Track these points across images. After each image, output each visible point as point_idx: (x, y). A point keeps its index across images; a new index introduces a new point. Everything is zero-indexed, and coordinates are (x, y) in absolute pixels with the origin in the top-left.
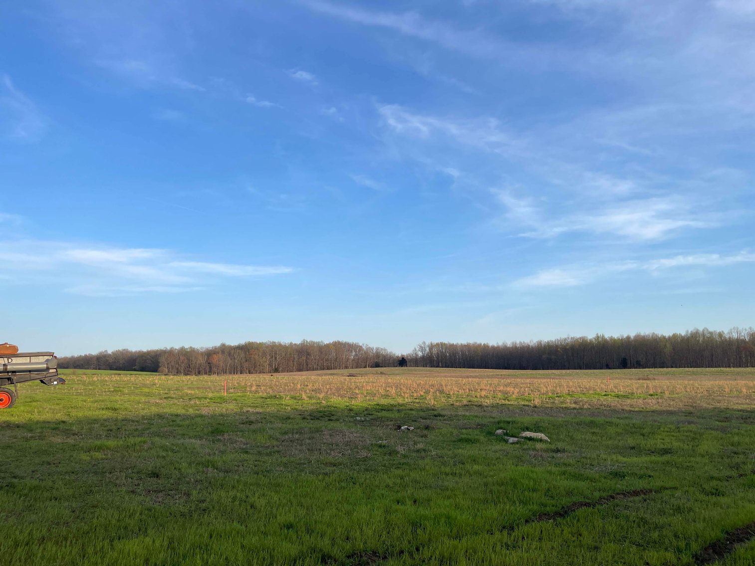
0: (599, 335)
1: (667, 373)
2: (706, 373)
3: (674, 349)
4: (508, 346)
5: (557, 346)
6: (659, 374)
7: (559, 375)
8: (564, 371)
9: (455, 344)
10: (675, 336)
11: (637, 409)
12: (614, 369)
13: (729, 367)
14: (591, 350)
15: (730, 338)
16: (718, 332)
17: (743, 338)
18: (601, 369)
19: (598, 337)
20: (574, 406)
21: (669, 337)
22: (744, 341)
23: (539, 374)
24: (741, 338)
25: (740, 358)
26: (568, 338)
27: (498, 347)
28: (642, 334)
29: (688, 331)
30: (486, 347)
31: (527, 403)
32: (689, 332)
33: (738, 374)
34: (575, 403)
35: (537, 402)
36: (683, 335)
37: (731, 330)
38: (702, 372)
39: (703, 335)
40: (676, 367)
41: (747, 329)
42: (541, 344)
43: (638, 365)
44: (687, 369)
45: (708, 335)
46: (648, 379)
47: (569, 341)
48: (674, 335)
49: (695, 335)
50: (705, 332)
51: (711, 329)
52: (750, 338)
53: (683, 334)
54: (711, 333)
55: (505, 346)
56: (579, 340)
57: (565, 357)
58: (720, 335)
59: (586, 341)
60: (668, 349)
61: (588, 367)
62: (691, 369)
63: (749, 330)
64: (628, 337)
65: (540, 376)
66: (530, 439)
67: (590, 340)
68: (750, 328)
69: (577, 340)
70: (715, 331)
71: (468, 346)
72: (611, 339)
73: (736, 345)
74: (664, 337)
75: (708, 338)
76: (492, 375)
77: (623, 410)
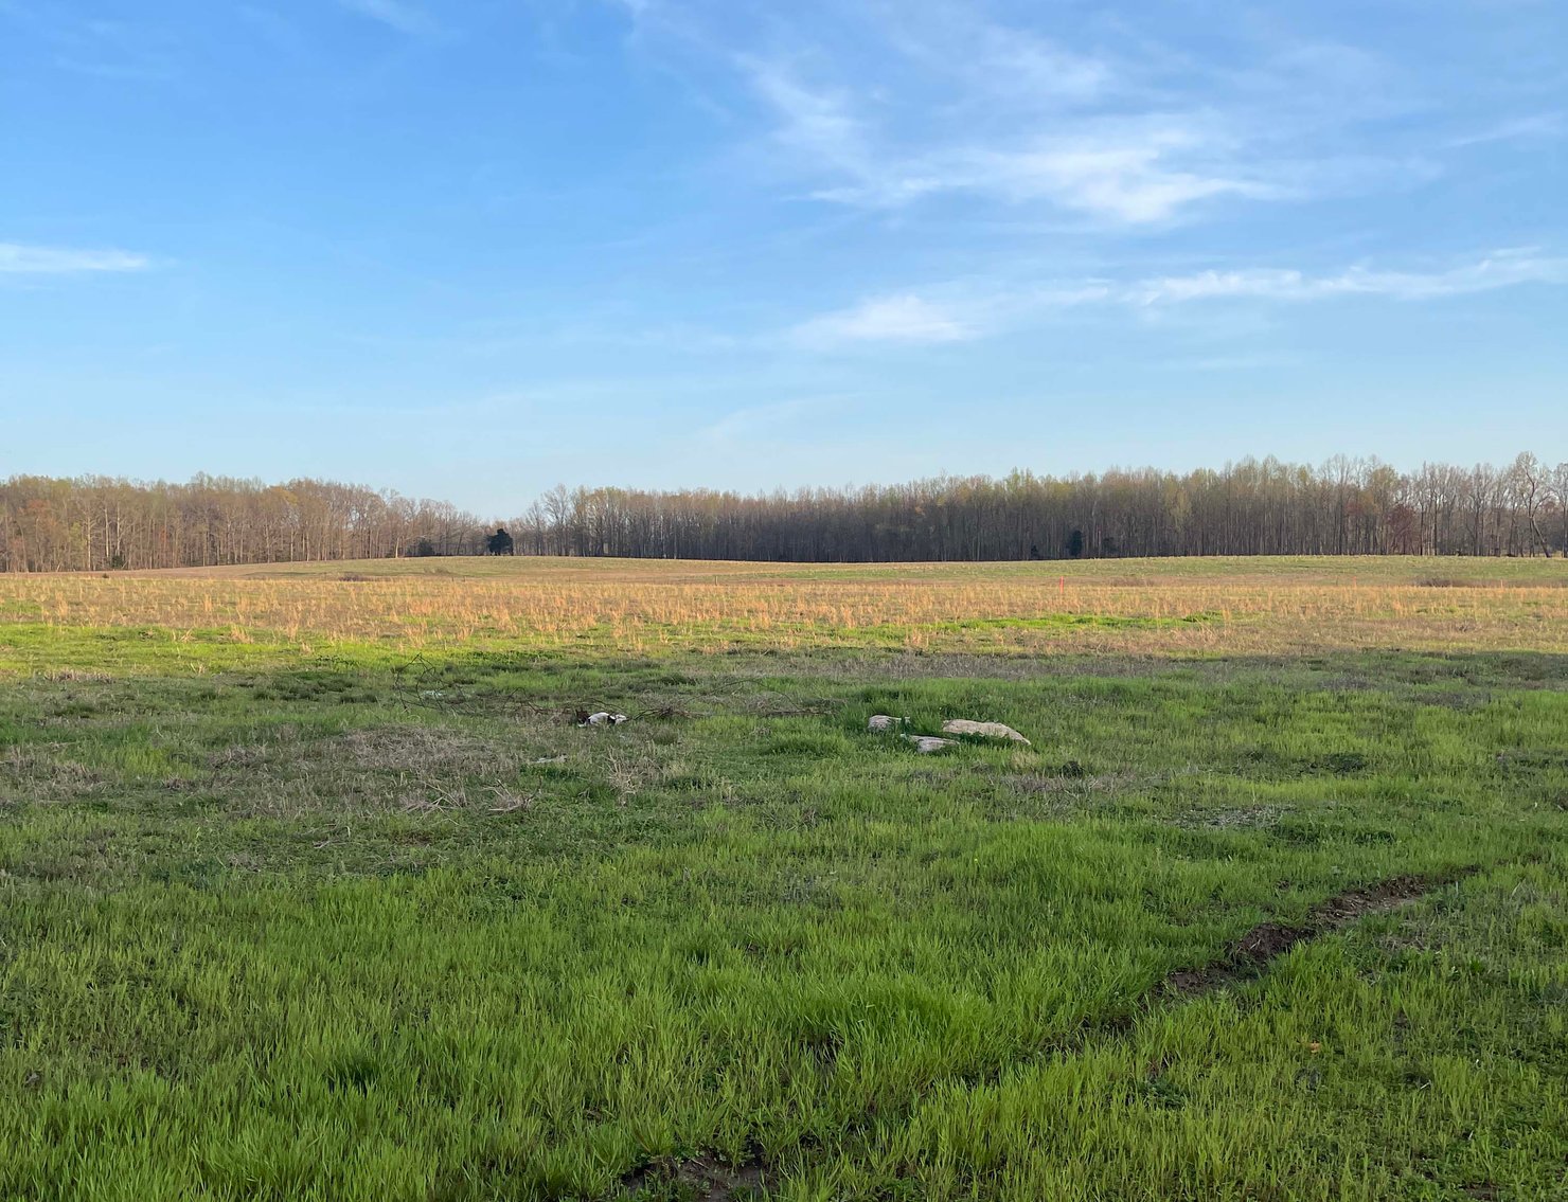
0: (1019, 472)
1: (1177, 569)
2: (1269, 569)
3: (1195, 509)
4: (789, 499)
5: (913, 502)
6: (1158, 572)
7: (918, 576)
8: (930, 566)
9: (646, 493)
10: (1198, 475)
11: (1181, 655)
12: (1049, 559)
13: (1318, 553)
14: (997, 513)
15: (1324, 482)
16: (1299, 466)
17: (1353, 481)
18: (1019, 560)
19: (1016, 477)
20: (1016, 649)
21: (1186, 479)
22: (1355, 491)
24: (1349, 483)
25: (1343, 531)
26: (943, 479)
27: (762, 502)
28: (1123, 471)
29: (1228, 464)
30: (730, 501)
31: (894, 644)
32: (1233, 467)
33: (1339, 569)
34: (1019, 641)
35: (917, 640)
36: (1218, 473)
37: (1329, 462)
38: (1257, 566)
39: (1265, 472)
40: (1195, 554)
41: (1366, 460)
42: (872, 495)
43: (1110, 549)
44: (1224, 559)
45: (1275, 475)
46: (1138, 583)
47: (944, 486)
48: (1197, 473)
49: (1245, 473)
50: (1269, 467)
51: (1283, 461)
52: (1370, 481)
53: (1218, 470)
54: (1283, 470)
55: (781, 499)
56: (969, 485)
57: (932, 529)
58: (1303, 474)
59: (987, 487)
60: (1182, 510)
61: (987, 555)
62: (1231, 558)
63: (1368, 463)
64: (1090, 479)
67: (996, 485)
68: (1374, 458)
69: (963, 483)
70: (1291, 465)
71: (683, 499)
72: (1048, 483)
73: (1337, 498)
74: (1173, 479)
75: (1275, 481)
77: (1149, 657)
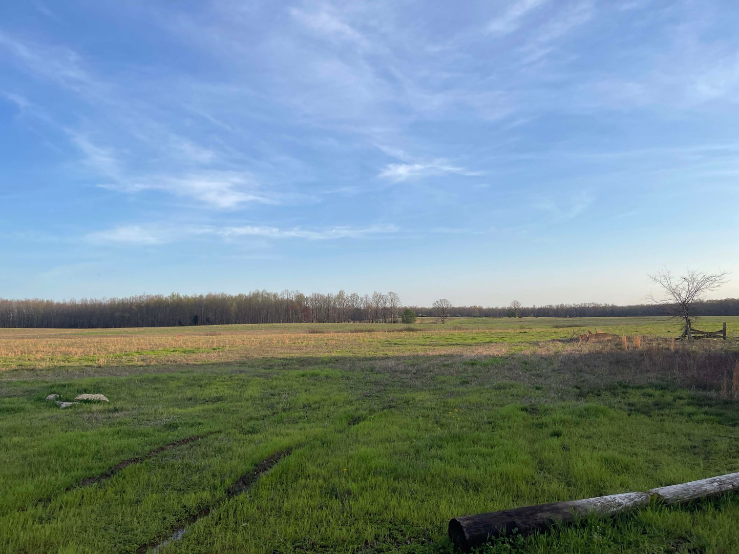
0: (174, 294)
1: (231, 329)
2: (262, 328)
3: (238, 307)
4: (77, 303)
5: (132, 304)
6: (224, 330)
7: (131, 333)
8: (136, 329)
9: (9, 300)
10: (240, 296)
11: (200, 363)
12: (186, 325)
13: (280, 323)
14: (166, 309)
15: (282, 299)
16: (274, 293)
17: (291, 299)
18: (174, 326)
19: (173, 296)
20: (141, 363)
21: (236, 297)
22: (291, 301)
23: (110, 332)
25: (288, 315)
26: (144, 296)
27: (64, 304)
28: (213, 294)
29: (250, 292)
30: (49, 304)
31: (90, 364)
33: (285, 328)
34: (143, 360)
35: (102, 362)
36: (247, 295)
37: (283, 292)
38: (258, 327)
39: (262, 295)
40: (239, 323)
42: (114, 301)
43: (208, 322)
44: (247, 325)
45: (266, 296)
46: (215, 334)
47: (144, 298)
48: (239, 295)
49: (256, 295)
50: (264, 293)
51: (268, 291)
52: (296, 298)
53: (247, 294)
54: (268, 294)
55: (73, 303)
56: (155, 298)
57: (139, 315)
58: (275, 296)
59: (162, 299)
60: (234, 307)
61: (161, 324)
62: (250, 325)
63: (296, 292)
64: (201, 297)
65: (110, 335)
66: (87, 401)
67: (165, 298)
68: (297, 291)
69: (152, 298)
70: (271, 293)
71: (27, 303)
72: (186, 297)
73: (286, 304)
74: (232, 297)
75: (265, 298)
76: (55, 335)
77: (187, 364)
